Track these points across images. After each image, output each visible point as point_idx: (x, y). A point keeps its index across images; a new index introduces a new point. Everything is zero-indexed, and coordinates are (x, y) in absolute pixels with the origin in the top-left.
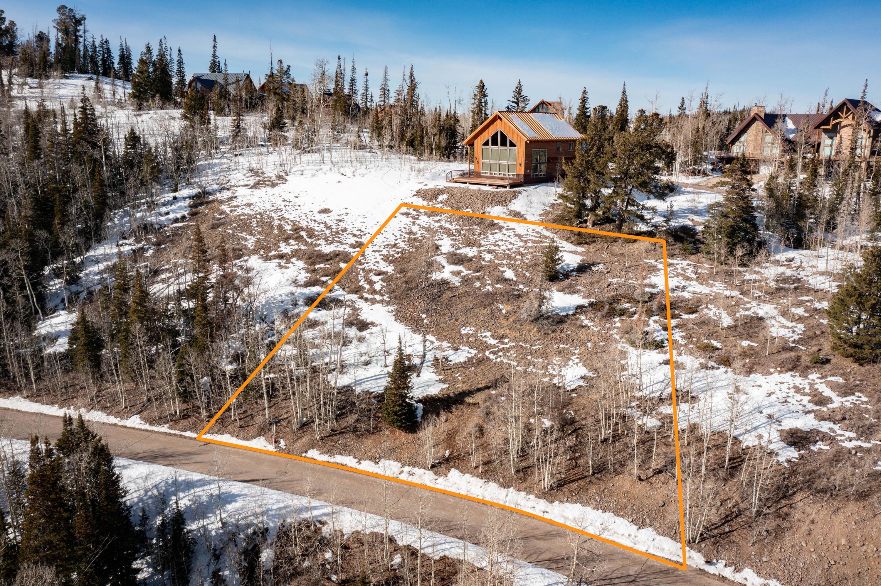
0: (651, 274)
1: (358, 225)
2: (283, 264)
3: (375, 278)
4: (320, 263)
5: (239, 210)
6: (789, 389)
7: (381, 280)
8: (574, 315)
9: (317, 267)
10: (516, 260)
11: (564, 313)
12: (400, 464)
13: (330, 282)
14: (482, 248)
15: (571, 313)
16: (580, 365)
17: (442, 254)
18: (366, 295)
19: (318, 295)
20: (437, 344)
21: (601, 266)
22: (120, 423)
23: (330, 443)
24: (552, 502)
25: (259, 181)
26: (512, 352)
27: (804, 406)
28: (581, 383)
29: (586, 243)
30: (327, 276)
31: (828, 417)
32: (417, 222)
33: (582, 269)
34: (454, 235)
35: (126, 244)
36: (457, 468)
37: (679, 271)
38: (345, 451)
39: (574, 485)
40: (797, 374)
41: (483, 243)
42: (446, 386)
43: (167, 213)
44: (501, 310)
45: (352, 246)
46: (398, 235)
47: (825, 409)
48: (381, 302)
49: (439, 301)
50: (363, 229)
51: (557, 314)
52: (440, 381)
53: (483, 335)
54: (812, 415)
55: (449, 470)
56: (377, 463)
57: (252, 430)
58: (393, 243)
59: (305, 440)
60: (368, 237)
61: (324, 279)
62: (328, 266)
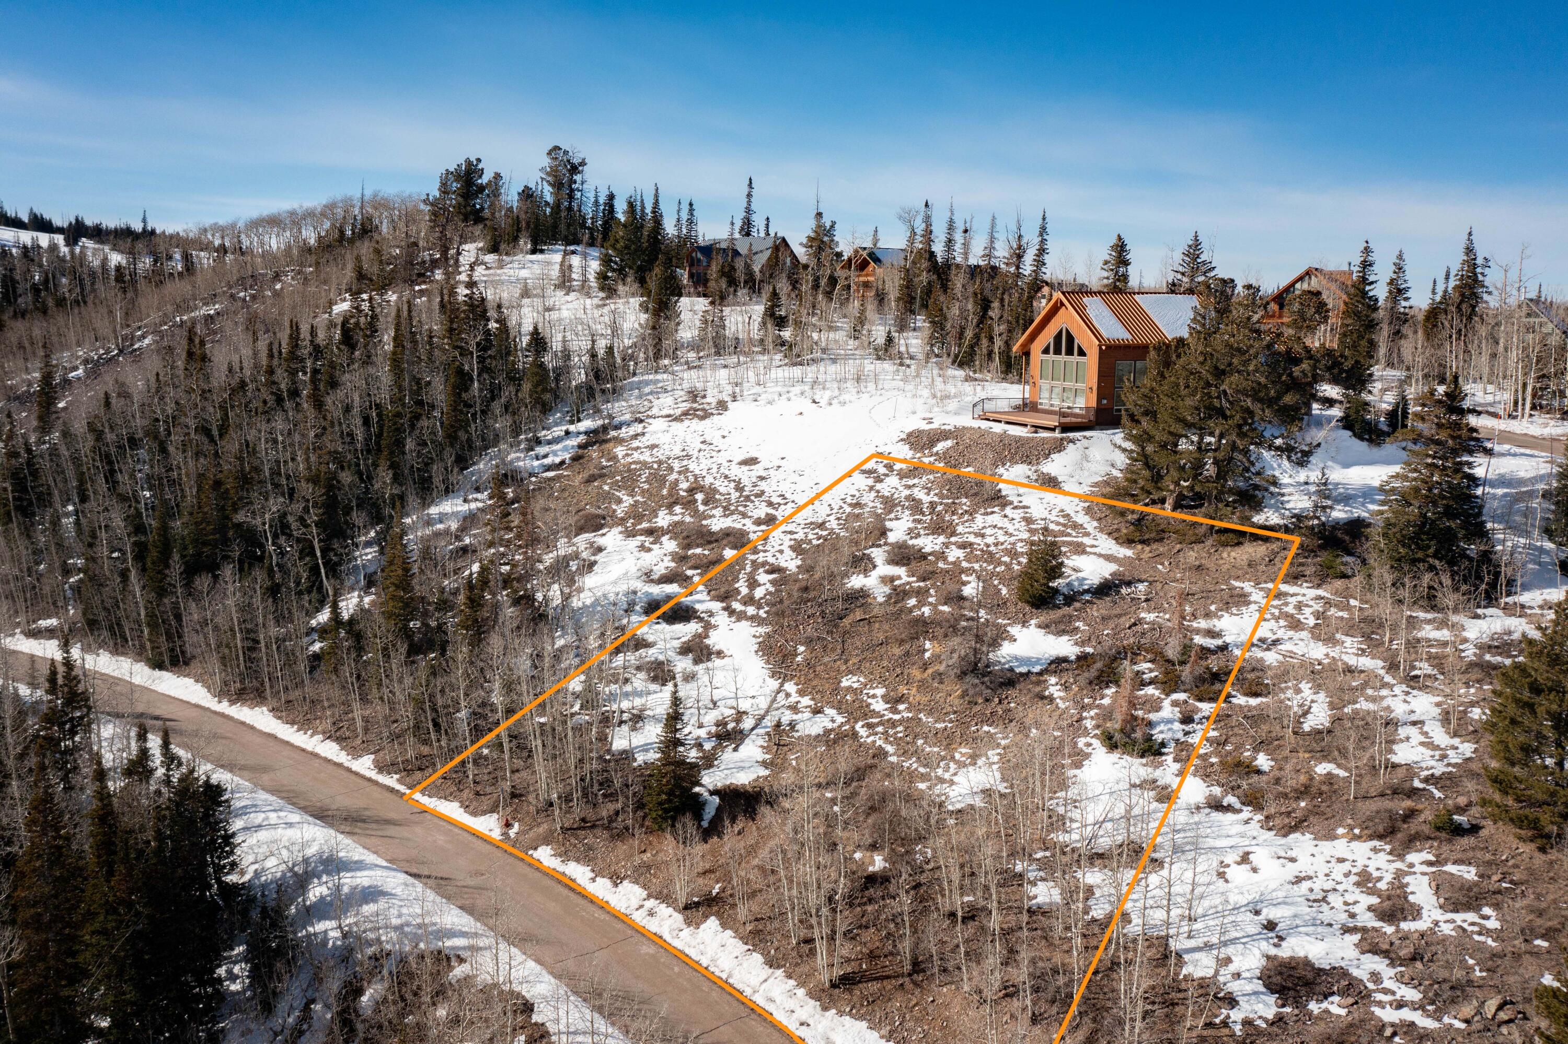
0: (1227, 610)
1: (785, 488)
2: (647, 544)
3: (763, 577)
4: (698, 546)
5: (636, 456)
6: (1347, 875)
7: (771, 582)
8: (1041, 673)
9: (690, 552)
10: (1000, 563)
11: (1023, 670)
12: (644, 894)
13: (696, 579)
14: (953, 539)
15: (1037, 669)
16: (995, 767)
17: (886, 544)
18: (737, 606)
19: (669, 598)
20: (794, 698)
21: (1141, 587)
22: (346, 764)
23: (573, 840)
24: (825, 1009)
25: (691, 409)
26: (900, 729)
27: (1353, 916)
28: (978, 802)
29: (1143, 542)
30: (696, 568)
31: (1385, 947)
32: (879, 486)
33: (1105, 589)
34: (923, 514)
35: (476, 500)
36: (719, 916)
37: (1290, 609)
38: (585, 857)
39: (874, 987)
40: (1388, 848)
41: (960, 529)
42: (767, 772)
43: (545, 456)
44: (925, 651)
45: (758, 522)
46: (836, 507)
47: (1389, 929)
48: (752, 618)
49: (836, 626)
50: (787, 495)
51: (1011, 670)
52: (764, 764)
53: (872, 692)
54: (1356, 938)
55: (706, 917)
56: (616, 885)
57: (486, 802)
58: (820, 521)
59: (542, 829)
60: (789, 509)
61: (689, 573)
62: (706, 552)
